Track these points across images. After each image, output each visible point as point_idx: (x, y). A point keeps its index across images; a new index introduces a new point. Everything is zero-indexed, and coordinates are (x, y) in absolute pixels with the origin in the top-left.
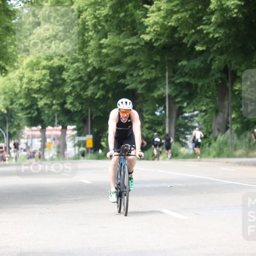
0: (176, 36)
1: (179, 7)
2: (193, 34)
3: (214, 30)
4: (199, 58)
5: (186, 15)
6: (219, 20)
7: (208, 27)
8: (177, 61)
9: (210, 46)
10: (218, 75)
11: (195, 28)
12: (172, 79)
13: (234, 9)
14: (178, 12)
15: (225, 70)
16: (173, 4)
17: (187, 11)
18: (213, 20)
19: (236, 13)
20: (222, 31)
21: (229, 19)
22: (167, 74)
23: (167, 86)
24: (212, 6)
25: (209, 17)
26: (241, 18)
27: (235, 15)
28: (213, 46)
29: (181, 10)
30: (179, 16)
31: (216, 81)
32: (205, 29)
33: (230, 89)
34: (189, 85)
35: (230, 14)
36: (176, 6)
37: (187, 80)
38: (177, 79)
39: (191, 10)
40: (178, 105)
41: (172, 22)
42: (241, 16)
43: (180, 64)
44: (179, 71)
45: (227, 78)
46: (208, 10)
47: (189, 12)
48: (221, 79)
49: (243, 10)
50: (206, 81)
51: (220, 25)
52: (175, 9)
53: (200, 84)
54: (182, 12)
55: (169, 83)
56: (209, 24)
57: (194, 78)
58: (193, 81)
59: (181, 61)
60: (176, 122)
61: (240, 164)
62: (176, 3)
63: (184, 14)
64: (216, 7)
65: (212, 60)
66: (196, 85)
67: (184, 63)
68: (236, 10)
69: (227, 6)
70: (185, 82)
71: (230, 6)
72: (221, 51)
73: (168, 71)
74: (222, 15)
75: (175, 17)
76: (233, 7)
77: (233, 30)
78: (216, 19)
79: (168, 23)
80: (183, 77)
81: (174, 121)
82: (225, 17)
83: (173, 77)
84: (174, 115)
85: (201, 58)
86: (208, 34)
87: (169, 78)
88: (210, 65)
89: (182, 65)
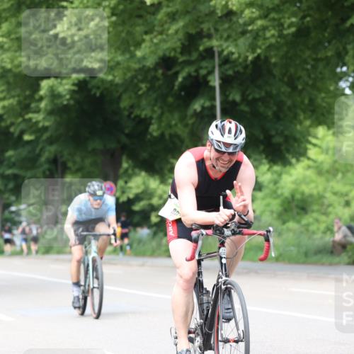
0: (3, 124)
1: (5, 93)
3: (43, 118)
6: (49, 107)
7: (36, 115)
9: (39, 135)
10: (46, 166)
11: (23, 116)
13: (66, 95)
14: (4, 99)
15: (54, 161)
17: (13, 97)
18: (42, 106)
19: (68, 100)
20: (53, 118)
21: (60, 106)
24: (42, 93)
25: (37, 104)
27: (65, 103)
28: (42, 136)
30: (6, 103)
31: (44, 172)
32: (33, 118)
34: (16, 177)
35: (61, 100)
37: (15, 171)
39: (18, 96)
43: (7, 154)
44: (6, 162)
45: (57, 169)
46: (37, 96)
47: (16, 99)
48: (49, 170)
49: (75, 96)
51: (51, 113)
53: (28, 175)
54: (9, 98)
56: (38, 111)
57: (22, 169)
59: (7, 151)
60: (2, 217)
63: (11, 101)
64: (47, 93)
65: (41, 150)
67: (11, 153)
68: (68, 97)
70: (13, 174)
71: (62, 92)
72: (51, 141)
74: (52, 101)
76: (64, 93)
77: (64, 116)
78: (46, 105)
80: (11, 168)
82: (55, 104)
85: (28, 148)
86: (37, 122)
88: (39, 155)
89: (9, 155)
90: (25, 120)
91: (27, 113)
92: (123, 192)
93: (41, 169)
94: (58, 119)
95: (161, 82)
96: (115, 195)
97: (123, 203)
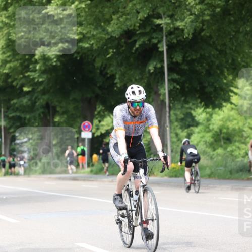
0: (10, 80)
1: (11, 58)
2: (21, 78)
3: (39, 76)
4: (27, 96)
5: (17, 64)
6: (43, 68)
7: (33, 73)
8: (10, 100)
9: (36, 87)
10: (41, 110)
11: (22, 73)
12: (6, 114)
13: (54, 58)
14: (10, 62)
15: (47, 106)
16: (6, 56)
17: (17, 60)
18: (38, 67)
19: (55, 62)
20: (45, 76)
21: (51, 66)
22: (2, 110)
23: (2, 120)
24: (37, 57)
25: (34, 65)
26: (60, 66)
27: (54, 64)
28: (38, 88)
29: (13, 60)
30: (12, 64)
31: (40, 115)
32: (31, 75)
33: (51, 121)
34: (19, 118)
35: (50, 63)
36: (9, 57)
37: (18, 114)
38: (11, 114)
39: (20, 59)
40: (12, 134)
41: (6, 69)
42: (59, 64)
43: (12, 102)
44: (12, 108)
45: (49, 112)
46: (33, 60)
47: (19, 62)
48: (43, 113)
49: (61, 59)
50: (33, 115)
51: (43, 72)
52: (8, 59)
53: (28, 117)
54: (14, 61)
55: (4, 117)
56: (35, 71)
57: (23, 112)
58: (23, 116)
59: (13, 100)
60: (10, 147)
61: (60, 179)
62: (8, 54)
63: (15, 63)
64: (40, 58)
65: (36, 98)
66: (25, 118)
67: (15, 101)
68: (55, 60)
69: (49, 56)
70: (17, 116)
71: (51, 56)
72: (44, 92)
73: (3, 108)
74: (44, 64)
75: (8, 65)
76: (53, 57)
77: (54, 74)
78: (40, 67)
79: (3, 70)
80: (15, 112)
81: (8, 146)
82: (47, 65)
83: (6, 112)
84: (8, 141)
85: (28, 97)
86: (34, 79)
87: (4, 112)
88: (35, 102)
89: (14, 103)
90: (25, 77)
91: (27, 72)
92: (98, 129)
93: (38, 113)
94: (49, 76)
95: (124, 49)
96: (91, 131)
97: (98, 136)
